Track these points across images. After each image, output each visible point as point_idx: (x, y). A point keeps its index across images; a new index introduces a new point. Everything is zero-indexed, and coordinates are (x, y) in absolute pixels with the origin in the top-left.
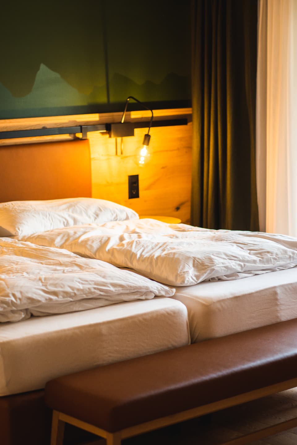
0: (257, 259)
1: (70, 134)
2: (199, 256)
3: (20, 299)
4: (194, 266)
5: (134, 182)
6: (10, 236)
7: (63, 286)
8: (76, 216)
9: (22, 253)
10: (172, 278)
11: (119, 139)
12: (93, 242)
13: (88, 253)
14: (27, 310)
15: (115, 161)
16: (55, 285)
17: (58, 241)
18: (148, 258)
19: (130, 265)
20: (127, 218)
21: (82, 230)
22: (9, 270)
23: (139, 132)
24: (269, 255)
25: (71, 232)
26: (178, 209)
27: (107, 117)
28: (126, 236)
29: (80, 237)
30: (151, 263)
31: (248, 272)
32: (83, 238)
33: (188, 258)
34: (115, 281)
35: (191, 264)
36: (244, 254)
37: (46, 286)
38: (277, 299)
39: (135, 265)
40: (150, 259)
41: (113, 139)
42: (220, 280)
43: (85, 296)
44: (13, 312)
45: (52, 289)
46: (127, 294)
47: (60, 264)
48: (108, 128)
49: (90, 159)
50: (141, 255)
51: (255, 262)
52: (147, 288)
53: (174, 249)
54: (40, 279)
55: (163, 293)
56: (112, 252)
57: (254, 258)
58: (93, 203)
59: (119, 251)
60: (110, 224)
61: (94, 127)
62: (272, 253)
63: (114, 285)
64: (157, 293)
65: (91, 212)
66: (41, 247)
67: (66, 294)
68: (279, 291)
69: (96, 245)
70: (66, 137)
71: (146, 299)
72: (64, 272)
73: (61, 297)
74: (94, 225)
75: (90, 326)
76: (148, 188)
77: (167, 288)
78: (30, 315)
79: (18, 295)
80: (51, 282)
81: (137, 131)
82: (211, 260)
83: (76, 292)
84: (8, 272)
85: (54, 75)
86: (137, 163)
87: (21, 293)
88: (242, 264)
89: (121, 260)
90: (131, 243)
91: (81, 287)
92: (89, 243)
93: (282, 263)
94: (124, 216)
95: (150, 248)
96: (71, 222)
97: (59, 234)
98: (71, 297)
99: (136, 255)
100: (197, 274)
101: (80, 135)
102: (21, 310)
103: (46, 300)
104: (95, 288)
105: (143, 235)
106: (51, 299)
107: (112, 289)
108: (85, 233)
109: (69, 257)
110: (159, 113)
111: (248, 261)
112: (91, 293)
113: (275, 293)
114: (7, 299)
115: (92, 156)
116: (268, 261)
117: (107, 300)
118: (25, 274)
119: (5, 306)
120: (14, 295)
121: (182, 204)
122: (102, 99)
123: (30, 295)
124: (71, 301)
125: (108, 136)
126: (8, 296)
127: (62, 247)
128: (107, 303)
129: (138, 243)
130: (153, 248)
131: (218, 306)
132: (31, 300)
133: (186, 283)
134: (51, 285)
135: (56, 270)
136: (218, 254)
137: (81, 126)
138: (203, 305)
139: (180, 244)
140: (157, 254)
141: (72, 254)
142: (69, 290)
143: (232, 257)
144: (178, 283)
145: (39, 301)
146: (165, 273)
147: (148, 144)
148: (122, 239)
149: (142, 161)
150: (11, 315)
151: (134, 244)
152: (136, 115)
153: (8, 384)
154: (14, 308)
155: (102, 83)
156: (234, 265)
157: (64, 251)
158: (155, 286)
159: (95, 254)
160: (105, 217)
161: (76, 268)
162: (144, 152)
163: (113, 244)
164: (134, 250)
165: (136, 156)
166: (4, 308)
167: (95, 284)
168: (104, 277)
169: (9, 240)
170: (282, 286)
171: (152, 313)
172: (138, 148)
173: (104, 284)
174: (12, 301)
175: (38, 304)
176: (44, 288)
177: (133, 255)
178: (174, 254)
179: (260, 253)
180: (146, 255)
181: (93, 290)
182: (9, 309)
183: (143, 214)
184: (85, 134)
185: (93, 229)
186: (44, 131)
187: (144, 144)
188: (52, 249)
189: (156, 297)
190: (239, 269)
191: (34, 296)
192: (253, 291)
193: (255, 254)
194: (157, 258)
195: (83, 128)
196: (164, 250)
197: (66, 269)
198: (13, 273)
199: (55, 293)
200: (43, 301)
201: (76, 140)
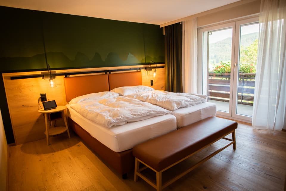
0: (193, 101)
1: (137, 70)
2: (177, 101)
3: (123, 118)
4: (176, 104)
5: (152, 82)
6: (122, 95)
7: (137, 112)
8: (139, 90)
9: (125, 100)
10: (170, 108)
11: (148, 71)
12: (144, 97)
13: (143, 100)
14: (126, 121)
15: (147, 77)
16: (135, 112)
17: (135, 97)
18: (162, 101)
19: (156, 104)
20: (152, 90)
21: (141, 94)
22: (121, 106)
23: (153, 70)
24: (196, 100)
25: (138, 94)
26: (162, 88)
27: (145, 66)
28: (153, 95)
29: (141, 95)
30: (163, 103)
31: (191, 105)
32: (142, 96)
33: (174, 101)
34: (153, 110)
35: (175, 103)
36: (189, 99)
37: (132, 112)
38: (201, 113)
39: (158, 104)
40: (162, 102)
41: (147, 71)
42: (183, 108)
43: (145, 115)
44: (121, 122)
45: (134, 113)
46: (158, 114)
47: (136, 104)
48: (146, 68)
49: (141, 76)
50: (159, 101)
51: (192, 102)
52: (163, 112)
53: (169, 98)
54: (130, 110)
55: (168, 113)
56: (150, 100)
57: (192, 101)
58: (143, 87)
59: (152, 99)
60: (148, 92)
61: (142, 68)
62: (197, 99)
63: (153, 111)
64: (166, 113)
65: (143, 89)
66: (130, 99)
67: (139, 115)
68: (201, 111)
69: (145, 98)
70: (136, 71)
71: (163, 115)
72: (137, 107)
73: (137, 116)
74: (144, 92)
75: (147, 126)
76: (155, 83)
77: (169, 111)
78: (127, 122)
79: (123, 116)
80: (133, 111)
81: (153, 69)
82: (181, 102)
83: (141, 114)
84: (120, 107)
85: (132, 56)
86: (153, 77)
87: (124, 115)
88: (189, 102)
89: (153, 102)
90: (156, 97)
91: (143, 112)
92: (143, 97)
93: (199, 102)
94: (151, 90)
95: (161, 98)
96: (138, 91)
97: (135, 95)
98: (140, 116)
99: (158, 101)
100: (177, 106)
101: (139, 70)
102: (124, 121)
103: (132, 117)
104: (148, 113)
105: (158, 95)
106: (133, 117)
107: (153, 112)
108: (142, 94)
109: (138, 101)
110: (158, 65)
111: (191, 102)
112: (146, 114)
113: (200, 111)
114: (119, 118)
115: (142, 75)
116: (196, 102)
117: (151, 116)
118: (125, 108)
119: (118, 120)
120: (121, 116)
121: (163, 87)
122: (144, 62)
123: (127, 116)
124: (140, 117)
125: (146, 71)
126: (119, 117)
127: (136, 98)
128: (151, 117)
129: (158, 97)
130: (162, 99)
131: (185, 116)
132: (127, 118)
133: (175, 109)
134: (133, 112)
135: (135, 106)
136: (182, 100)
137: (139, 68)
138: (181, 116)
139: (170, 97)
140: (164, 100)
141: (139, 101)
142: (139, 113)
143: (186, 101)
144: (172, 109)
145: (130, 118)
146: (168, 106)
147: (156, 72)
148: (152, 96)
149: (154, 76)
150: (120, 123)
151: (157, 97)
152: (152, 66)
153: (119, 149)
154: (121, 121)
155: (144, 58)
156: (187, 103)
157: (137, 100)
158: (165, 111)
159: (145, 100)
160: (146, 90)
161: (141, 105)
162: (155, 74)
163: (150, 97)
164: (157, 99)
165: (153, 75)
166: (118, 121)
167: (148, 111)
168: (150, 108)
169: (122, 97)
170: (202, 109)
171: (166, 120)
172: (153, 73)
173: (150, 111)
174: (121, 119)
175: (130, 119)
176: (131, 113)
177: (157, 101)
178: (169, 100)
179: (193, 99)
180: (161, 101)
181: (147, 113)
182: (119, 121)
183: (155, 89)
184: (140, 70)
185: (144, 93)
186: (130, 69)
187: (155, 72)
188: (133, 99)
189: (166, 114)
190: (188, 104)
191: (128, 116)
192: (194, 111)
193: (192, 100)
194: (165, 101)
195: (140, 69)
196: (166, 99)
197: (138, 105)
198: (122, 107)
199: (135, 115)
200: (131, 118)
201: (138, 71)
